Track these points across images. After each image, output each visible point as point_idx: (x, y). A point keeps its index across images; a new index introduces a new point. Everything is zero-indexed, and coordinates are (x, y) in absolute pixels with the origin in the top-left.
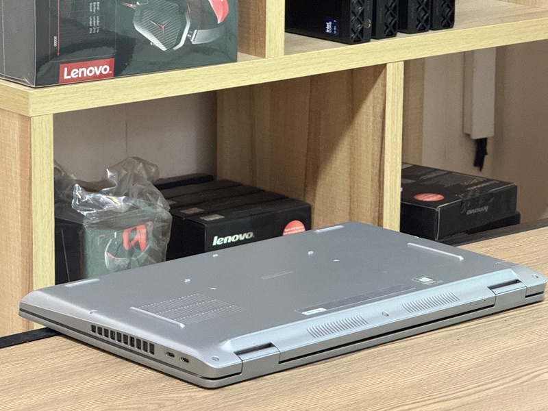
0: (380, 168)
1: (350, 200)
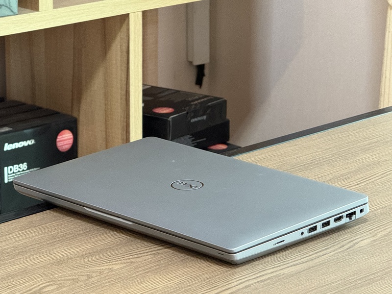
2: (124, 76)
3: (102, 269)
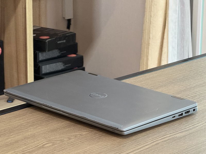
3: (76, 134)
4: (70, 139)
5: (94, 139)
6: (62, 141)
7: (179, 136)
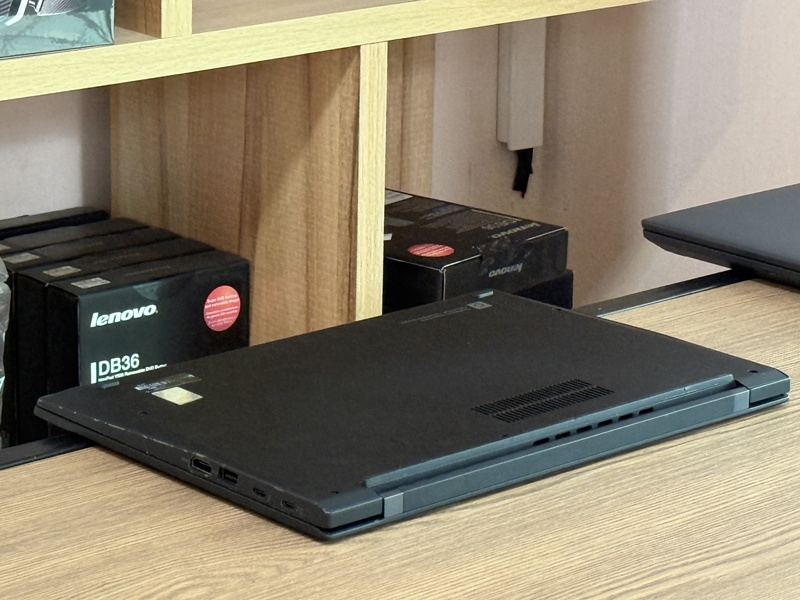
0: (351, 207)
1: (307, 255)
2: (347, 178)
4: (281, 571)
5: (378, 574)
6: (250, 578)
7: (718, 575)
